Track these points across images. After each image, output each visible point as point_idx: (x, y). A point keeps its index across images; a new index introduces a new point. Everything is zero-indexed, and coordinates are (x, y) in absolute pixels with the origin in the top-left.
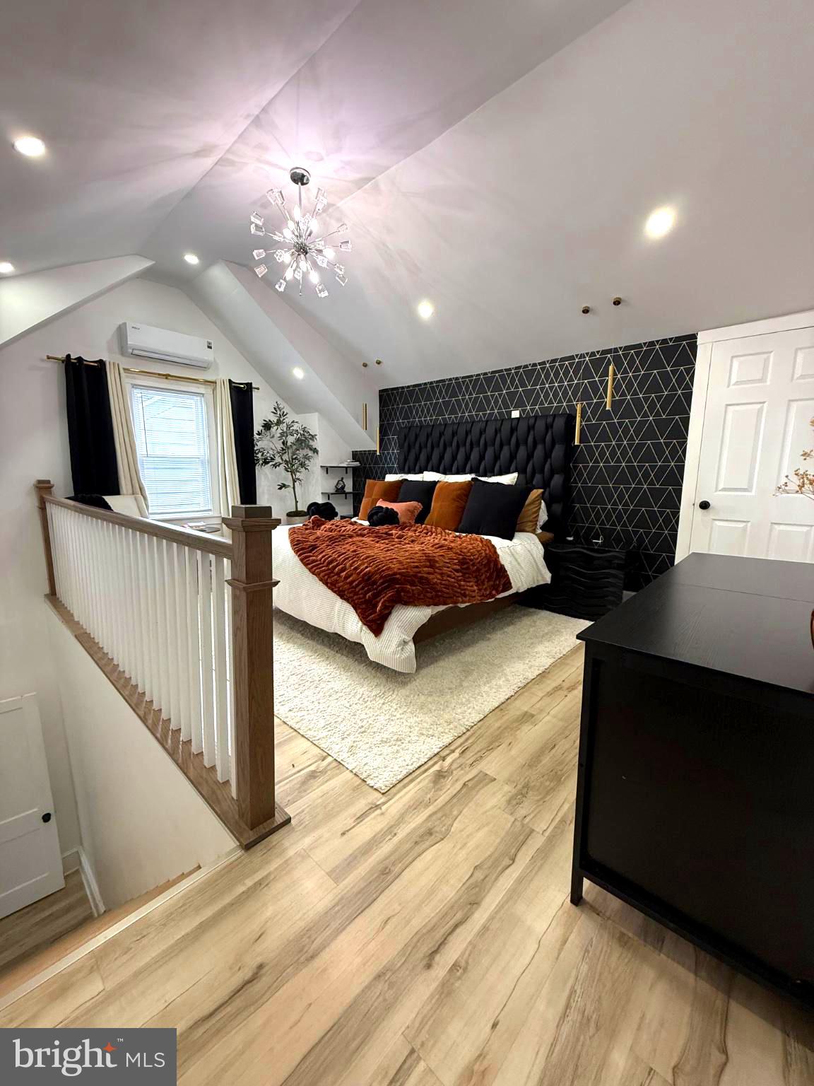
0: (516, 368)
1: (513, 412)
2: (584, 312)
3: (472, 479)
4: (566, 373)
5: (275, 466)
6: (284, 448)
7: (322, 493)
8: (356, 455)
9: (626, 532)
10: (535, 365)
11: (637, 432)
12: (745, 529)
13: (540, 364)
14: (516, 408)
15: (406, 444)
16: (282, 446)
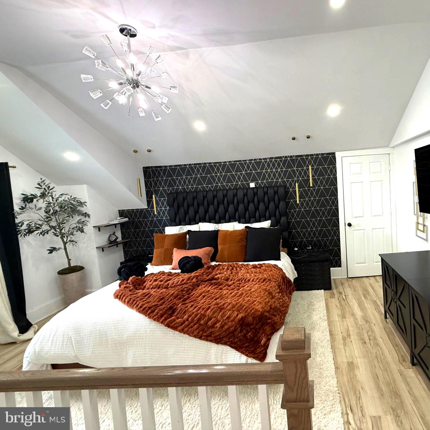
0: (250, 160)
1: (250, 184)
2: (293, 139)
3: (246, 227)
4: (279, 165)
5: (43, 233)
6: (48, 216)
7: (96, 248)
8: (122, 213)
9: (318, 241)
10: (260, 159)
11: (317, 194)
12: (364, 232)
13: (264, 159)
14: (252, 181)
15: (176, 204)
16: (45, 214)
